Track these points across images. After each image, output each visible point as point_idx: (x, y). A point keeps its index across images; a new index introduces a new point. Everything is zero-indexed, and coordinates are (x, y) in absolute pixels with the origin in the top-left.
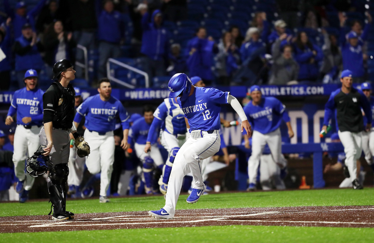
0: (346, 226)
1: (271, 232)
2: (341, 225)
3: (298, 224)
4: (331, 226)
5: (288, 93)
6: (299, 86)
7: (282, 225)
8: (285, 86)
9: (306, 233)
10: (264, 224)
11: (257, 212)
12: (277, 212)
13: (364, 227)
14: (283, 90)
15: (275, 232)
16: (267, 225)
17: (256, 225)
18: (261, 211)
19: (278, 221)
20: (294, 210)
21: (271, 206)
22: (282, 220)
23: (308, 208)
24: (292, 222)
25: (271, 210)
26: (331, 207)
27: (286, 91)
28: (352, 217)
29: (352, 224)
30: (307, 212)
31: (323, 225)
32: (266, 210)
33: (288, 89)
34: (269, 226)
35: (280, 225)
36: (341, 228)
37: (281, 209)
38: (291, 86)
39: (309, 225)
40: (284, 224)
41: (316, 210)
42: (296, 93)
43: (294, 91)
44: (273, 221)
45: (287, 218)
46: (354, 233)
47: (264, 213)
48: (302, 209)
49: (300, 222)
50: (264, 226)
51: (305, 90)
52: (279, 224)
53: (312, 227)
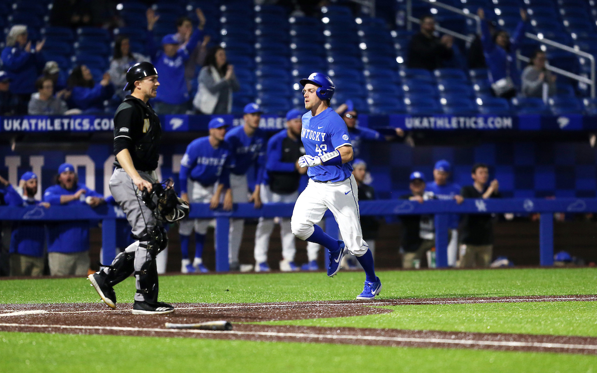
0: (147, 334)
1: (31, 343)
2: (139, 333)
3: (74, 331)
4: (124, 335)
5: (66, 127)
6: (82, 117)
7: (49, 332)
8: (62, 117)
9: (84, 344)
10: (21, 329)
11: (12, 311)
12: (43, 312)
13: (174, 336)
14: (57, 123)
15: (37, 343)
16: (27, 331)
17: (9, 331)
18: (19, 309)
19: (44, 326)
20: (69, 309)
21: (33, 302)
22: (50, 324)
23: (90, 306)
24: (64, 327)
25: (33, 308)
26: (126, 304)
27: (62, 125)
28: (158, 321)
29: (156, 332)
30: (89, 311)
31: (112, 332)
32: (25, 308)
33: (66, 121)
34: (28, 333)
35: (46, 330)
36: (139, 338)
37: (49, 307)
38: (70, 117)
39: (91, 332)
40: (52, 330)
41: (103, 310)
42: (78, 128)
43: (75, 125)
44: (36, 326)
45: (57, 320)
46: (159, 346)
47: (22, 313)
48: (82, 307)
49: (77, 327)
50: (21, 333)
51: (92, 123)
52: (44, 330)
53: (95, 336)
